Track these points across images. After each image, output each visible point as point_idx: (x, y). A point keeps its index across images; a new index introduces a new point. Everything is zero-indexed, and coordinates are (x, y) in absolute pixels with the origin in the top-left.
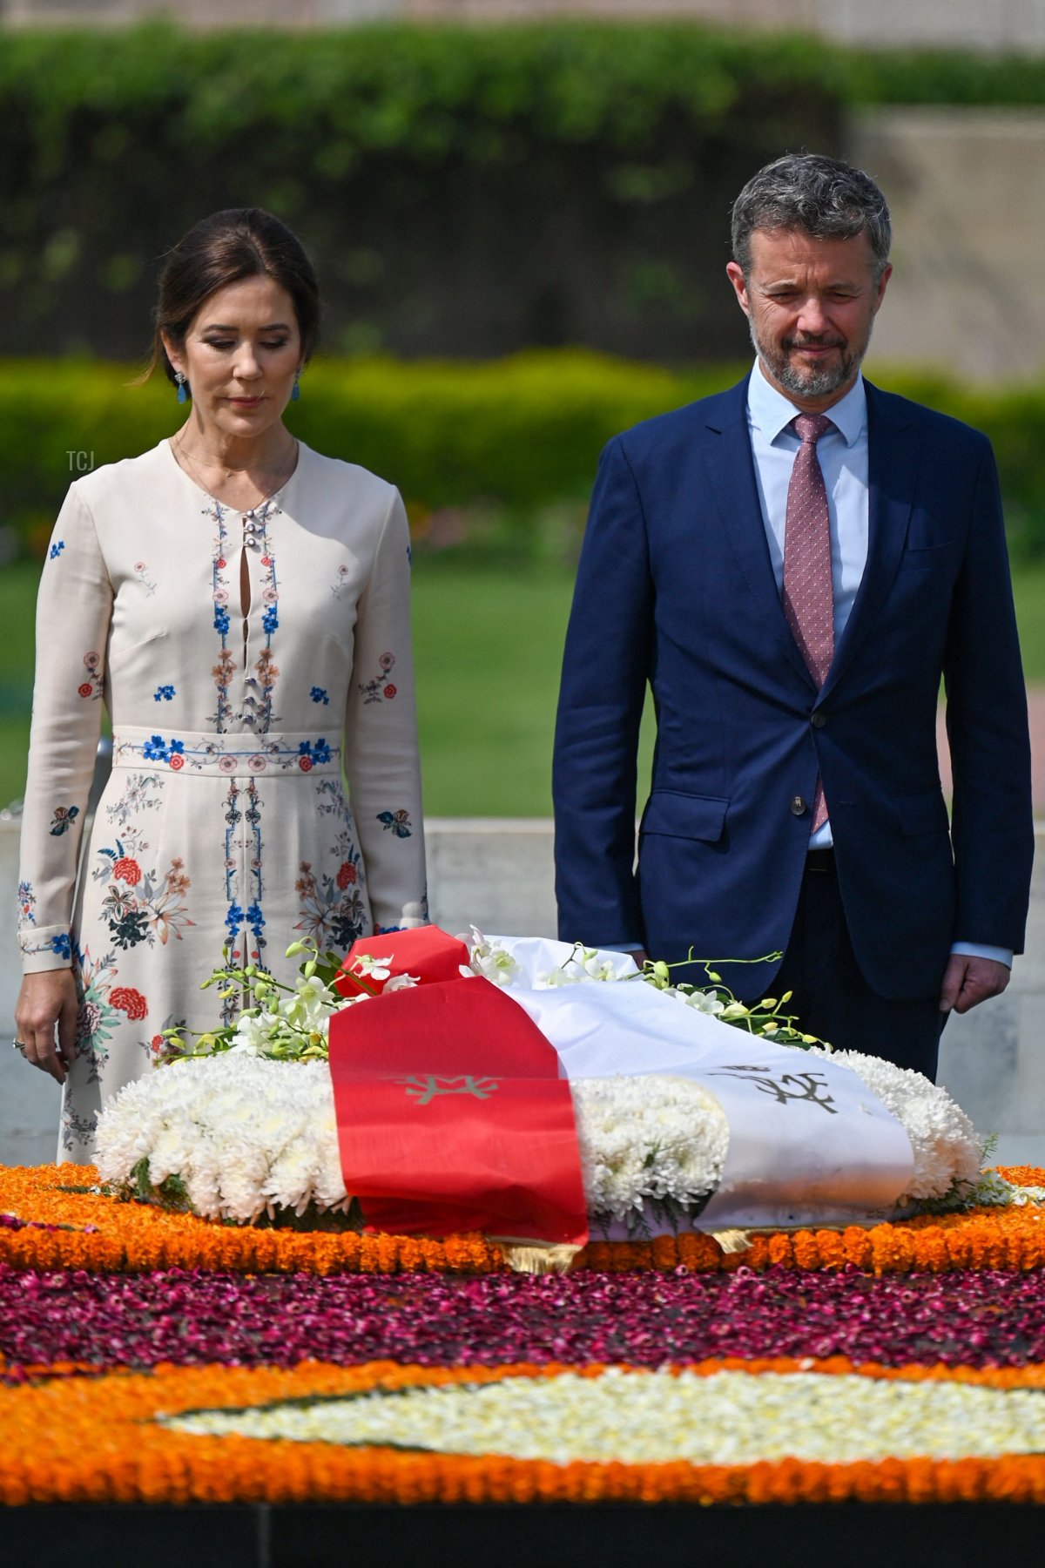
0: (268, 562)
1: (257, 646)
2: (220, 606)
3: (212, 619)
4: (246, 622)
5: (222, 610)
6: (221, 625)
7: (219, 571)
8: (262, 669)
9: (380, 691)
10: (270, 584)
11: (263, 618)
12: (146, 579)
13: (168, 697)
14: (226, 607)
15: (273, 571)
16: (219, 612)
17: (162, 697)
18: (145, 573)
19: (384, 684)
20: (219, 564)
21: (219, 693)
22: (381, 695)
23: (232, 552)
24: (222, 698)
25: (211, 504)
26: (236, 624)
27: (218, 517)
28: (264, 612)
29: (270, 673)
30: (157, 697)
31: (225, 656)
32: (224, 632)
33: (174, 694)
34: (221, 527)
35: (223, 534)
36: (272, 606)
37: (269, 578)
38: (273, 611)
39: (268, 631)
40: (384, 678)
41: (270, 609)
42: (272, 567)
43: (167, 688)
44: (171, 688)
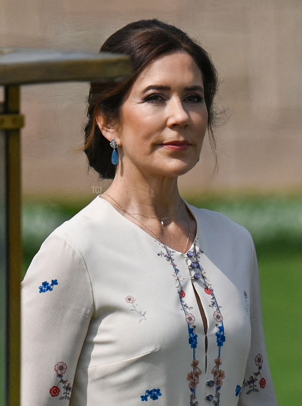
0: (209, 291)
1: (212, 356)
2: (191, 327)
3: (187, 335)
4: (206, 337)
5: (192, 330)
6: (193, 341)
7: (183, 299)
8: (215, 373)
9: (257, 383)
10: (215, 308)
11: (217, 334)
12: (137, 308)
13: (155, 398)
14: (195, 327)
15: (214, 298)
16: (191, 331)
17: (149, 398)
18: (135, 304)
19: (259, 378)
20: (182, 294)
21: (191, 393)
22: (258, 387)
23: (186, 284)
24: (193, 397)
25: (161, 248)
26: (201, 339)
27: (169, 258)
28: (216, 330)
29: (220, 376)
30: (144, 398)
31: (195, 365)
32: (194, 346)
33: (160, 395)
34: (174, 266)
35: (177, 271)
36: (220, 325)
37: (213, 304)
38: (221, 329)
39: (220, 344)
40: (259, 373)
41: (219, 327)
42: (213, 294)
43: (155, 390)
44: (158, 391)
